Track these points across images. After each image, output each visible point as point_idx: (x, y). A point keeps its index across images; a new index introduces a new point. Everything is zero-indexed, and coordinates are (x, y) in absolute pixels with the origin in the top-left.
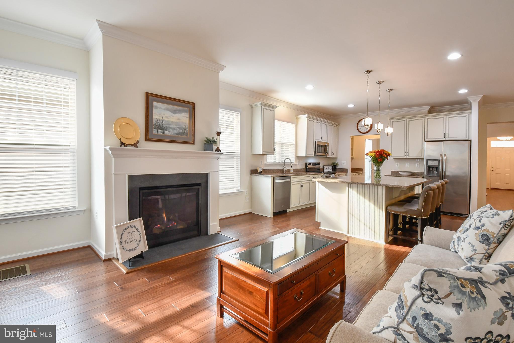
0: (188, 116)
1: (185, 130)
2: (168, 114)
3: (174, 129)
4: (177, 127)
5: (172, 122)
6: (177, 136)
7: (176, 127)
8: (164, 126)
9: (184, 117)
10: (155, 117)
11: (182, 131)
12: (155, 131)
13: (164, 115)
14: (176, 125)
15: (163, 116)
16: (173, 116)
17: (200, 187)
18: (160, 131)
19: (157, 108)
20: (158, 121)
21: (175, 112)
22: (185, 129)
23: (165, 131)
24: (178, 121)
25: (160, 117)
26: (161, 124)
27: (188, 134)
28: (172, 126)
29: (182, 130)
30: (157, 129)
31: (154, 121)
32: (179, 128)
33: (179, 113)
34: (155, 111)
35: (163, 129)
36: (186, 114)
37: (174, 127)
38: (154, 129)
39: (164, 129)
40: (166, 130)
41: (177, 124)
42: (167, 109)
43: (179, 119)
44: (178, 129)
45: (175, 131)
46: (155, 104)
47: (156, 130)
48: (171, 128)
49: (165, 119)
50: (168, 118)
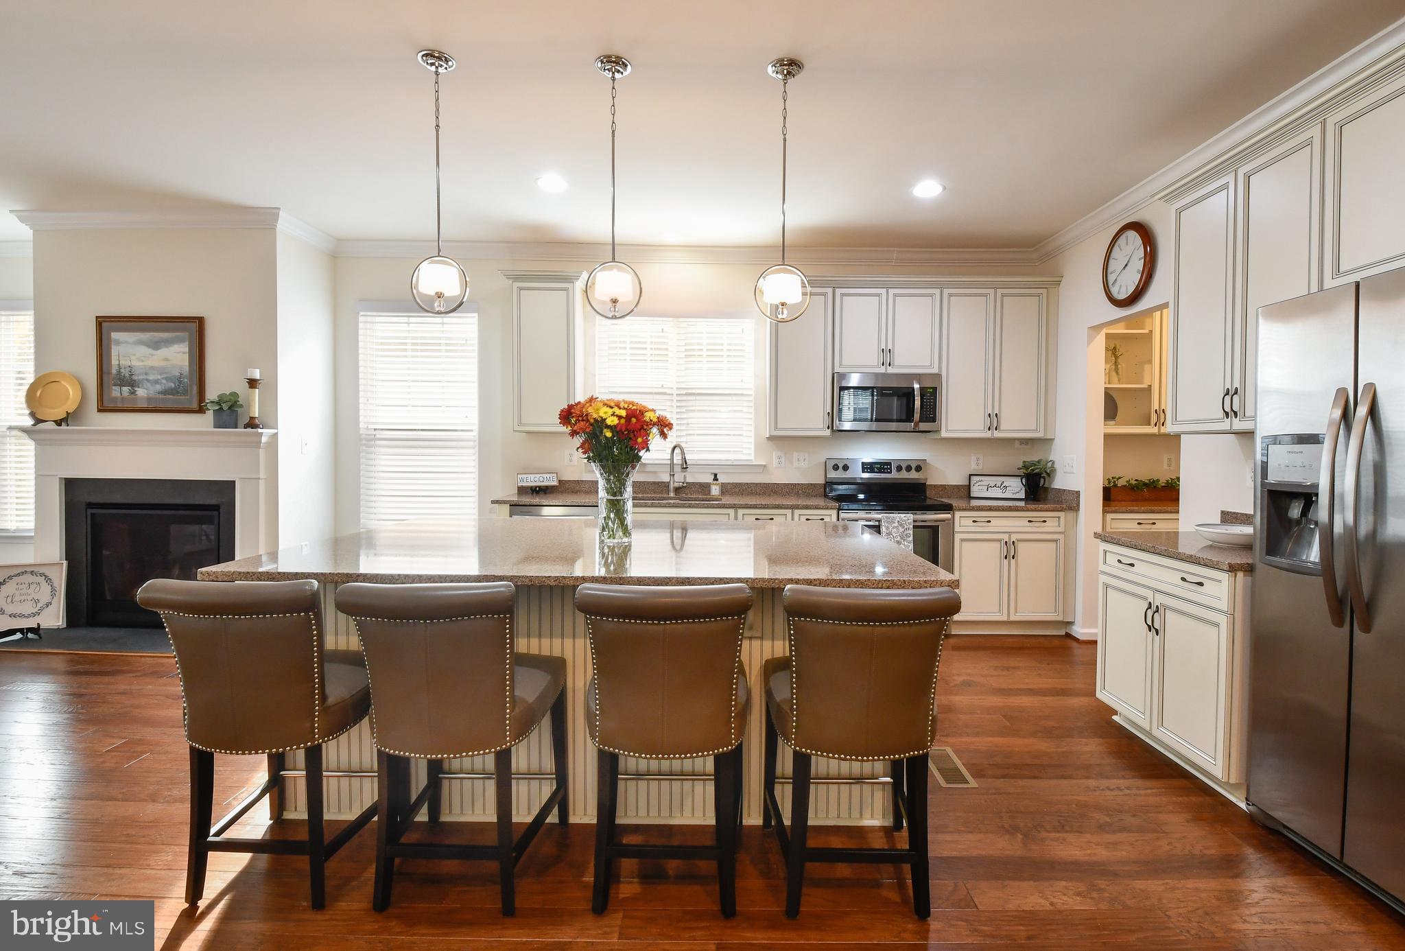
0: (187, 349)
1: (180, 382)
2: (143, 351)
3: (156, 382)
4: (163, 378)
5: (152, 368)
6: (161, 396)
7: (159, 377)
8: (135, 378)
9: (178, 353)
10: (114, 362)
11: (173, 385)
12: (115, 390)
13: (134, 355)
14: (160, 374)
15: (132, 358)
16: (152, 355)
17: (215, 513)
18: (126, 390)
19: (118, 343)
20: (122, 370)
21: (156, 345)
22: (179, 380)
23: (136, 389)
24: (163, 364)
25: (126, 360)
26: (127, 375)
27: (187, 390)
28: (151, 377)
29: (175, 384)
30: (121, 386)
31: (114, 371)
32: (166, 379)
33: (166, 346)
34: (115, 351)
35: (132, 386)
36: (182, 345)
37: (156, 378)
38: (114, 388)
39: (132, 384)
40: (139, 387)
41: (161, 371)
42: (141, 343)
43: (166, 359)
44: (164, 381)
45: (158, 388)
46: (114, 335)
47: (117, 388)
48: (148, 381)
49: (135, 363)
50: (142, 361)
